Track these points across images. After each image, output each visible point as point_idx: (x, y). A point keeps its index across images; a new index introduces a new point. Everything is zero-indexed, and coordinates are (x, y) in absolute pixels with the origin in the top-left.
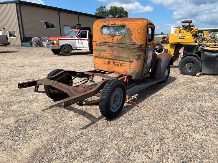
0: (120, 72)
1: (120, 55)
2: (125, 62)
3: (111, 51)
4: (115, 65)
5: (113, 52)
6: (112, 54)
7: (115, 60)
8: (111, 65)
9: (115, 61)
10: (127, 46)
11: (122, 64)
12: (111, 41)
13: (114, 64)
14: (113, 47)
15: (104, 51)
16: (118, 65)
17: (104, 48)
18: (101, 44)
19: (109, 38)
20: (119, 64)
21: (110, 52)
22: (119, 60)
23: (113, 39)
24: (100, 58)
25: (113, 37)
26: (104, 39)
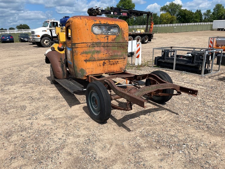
0: (116, 70)
1: (115, 54)
2: (120, 60)
3: (106, 51)
4: (111, 64)
5: (108, 52)
6: (107, 55)
7: (110, 59)
8: (106, 66)
9: (111, 61)
10: (121, 45)
11: (118, 62)
12: (106, 41)
13: (109, 64)
14: (108, 46)
15: (98, 52)
16: (114, 64)
17: (97, 49)
18: (94, 45)
19: (104, 38)
20: (115, 62)
21: (105, 53)
22: (115, 59)
23: (108, 39)
24: (93, 61)
25: (108, 36)
26: (98, 39)
